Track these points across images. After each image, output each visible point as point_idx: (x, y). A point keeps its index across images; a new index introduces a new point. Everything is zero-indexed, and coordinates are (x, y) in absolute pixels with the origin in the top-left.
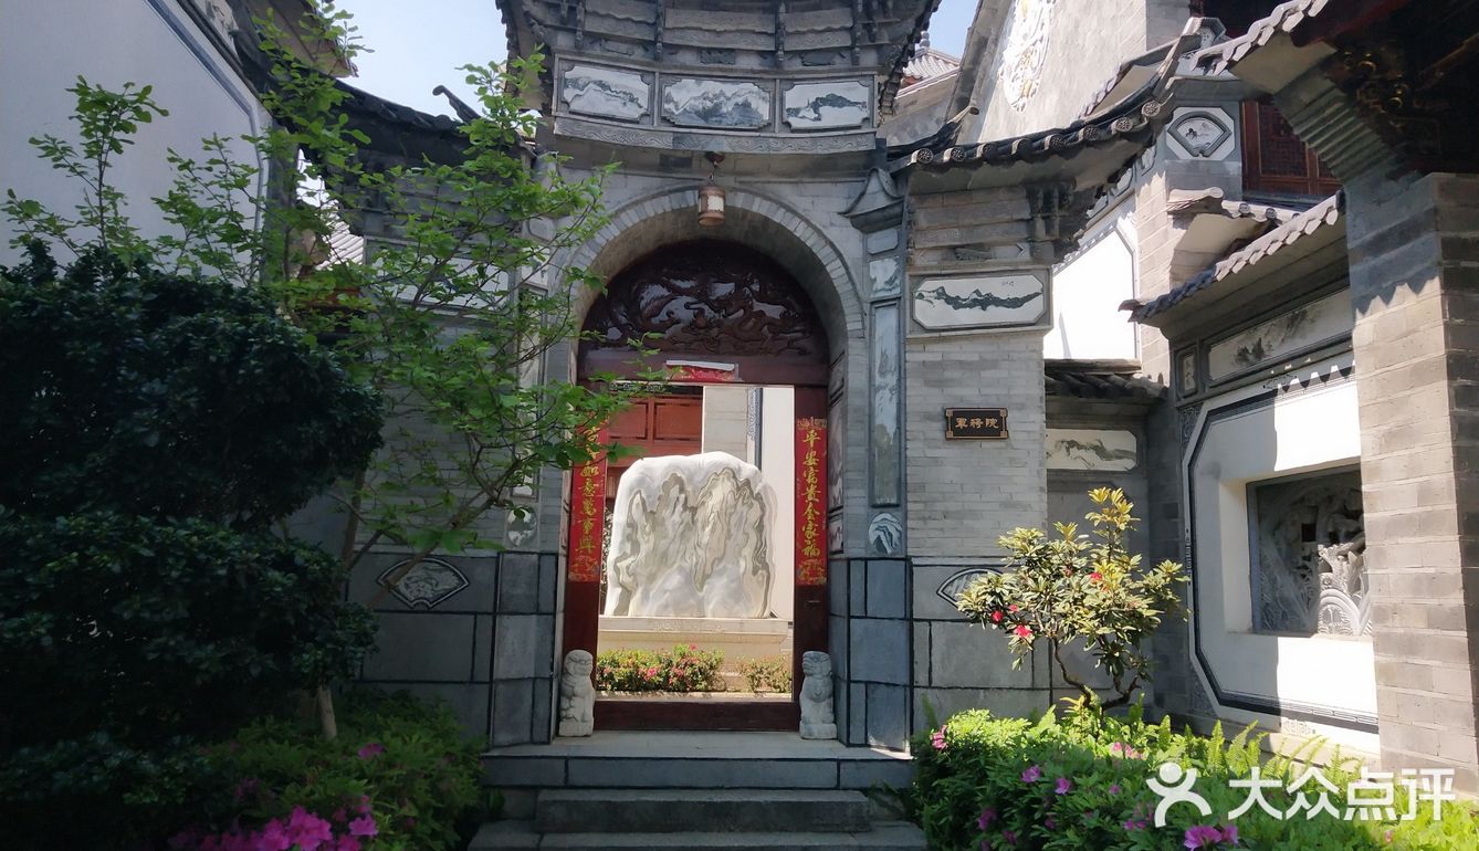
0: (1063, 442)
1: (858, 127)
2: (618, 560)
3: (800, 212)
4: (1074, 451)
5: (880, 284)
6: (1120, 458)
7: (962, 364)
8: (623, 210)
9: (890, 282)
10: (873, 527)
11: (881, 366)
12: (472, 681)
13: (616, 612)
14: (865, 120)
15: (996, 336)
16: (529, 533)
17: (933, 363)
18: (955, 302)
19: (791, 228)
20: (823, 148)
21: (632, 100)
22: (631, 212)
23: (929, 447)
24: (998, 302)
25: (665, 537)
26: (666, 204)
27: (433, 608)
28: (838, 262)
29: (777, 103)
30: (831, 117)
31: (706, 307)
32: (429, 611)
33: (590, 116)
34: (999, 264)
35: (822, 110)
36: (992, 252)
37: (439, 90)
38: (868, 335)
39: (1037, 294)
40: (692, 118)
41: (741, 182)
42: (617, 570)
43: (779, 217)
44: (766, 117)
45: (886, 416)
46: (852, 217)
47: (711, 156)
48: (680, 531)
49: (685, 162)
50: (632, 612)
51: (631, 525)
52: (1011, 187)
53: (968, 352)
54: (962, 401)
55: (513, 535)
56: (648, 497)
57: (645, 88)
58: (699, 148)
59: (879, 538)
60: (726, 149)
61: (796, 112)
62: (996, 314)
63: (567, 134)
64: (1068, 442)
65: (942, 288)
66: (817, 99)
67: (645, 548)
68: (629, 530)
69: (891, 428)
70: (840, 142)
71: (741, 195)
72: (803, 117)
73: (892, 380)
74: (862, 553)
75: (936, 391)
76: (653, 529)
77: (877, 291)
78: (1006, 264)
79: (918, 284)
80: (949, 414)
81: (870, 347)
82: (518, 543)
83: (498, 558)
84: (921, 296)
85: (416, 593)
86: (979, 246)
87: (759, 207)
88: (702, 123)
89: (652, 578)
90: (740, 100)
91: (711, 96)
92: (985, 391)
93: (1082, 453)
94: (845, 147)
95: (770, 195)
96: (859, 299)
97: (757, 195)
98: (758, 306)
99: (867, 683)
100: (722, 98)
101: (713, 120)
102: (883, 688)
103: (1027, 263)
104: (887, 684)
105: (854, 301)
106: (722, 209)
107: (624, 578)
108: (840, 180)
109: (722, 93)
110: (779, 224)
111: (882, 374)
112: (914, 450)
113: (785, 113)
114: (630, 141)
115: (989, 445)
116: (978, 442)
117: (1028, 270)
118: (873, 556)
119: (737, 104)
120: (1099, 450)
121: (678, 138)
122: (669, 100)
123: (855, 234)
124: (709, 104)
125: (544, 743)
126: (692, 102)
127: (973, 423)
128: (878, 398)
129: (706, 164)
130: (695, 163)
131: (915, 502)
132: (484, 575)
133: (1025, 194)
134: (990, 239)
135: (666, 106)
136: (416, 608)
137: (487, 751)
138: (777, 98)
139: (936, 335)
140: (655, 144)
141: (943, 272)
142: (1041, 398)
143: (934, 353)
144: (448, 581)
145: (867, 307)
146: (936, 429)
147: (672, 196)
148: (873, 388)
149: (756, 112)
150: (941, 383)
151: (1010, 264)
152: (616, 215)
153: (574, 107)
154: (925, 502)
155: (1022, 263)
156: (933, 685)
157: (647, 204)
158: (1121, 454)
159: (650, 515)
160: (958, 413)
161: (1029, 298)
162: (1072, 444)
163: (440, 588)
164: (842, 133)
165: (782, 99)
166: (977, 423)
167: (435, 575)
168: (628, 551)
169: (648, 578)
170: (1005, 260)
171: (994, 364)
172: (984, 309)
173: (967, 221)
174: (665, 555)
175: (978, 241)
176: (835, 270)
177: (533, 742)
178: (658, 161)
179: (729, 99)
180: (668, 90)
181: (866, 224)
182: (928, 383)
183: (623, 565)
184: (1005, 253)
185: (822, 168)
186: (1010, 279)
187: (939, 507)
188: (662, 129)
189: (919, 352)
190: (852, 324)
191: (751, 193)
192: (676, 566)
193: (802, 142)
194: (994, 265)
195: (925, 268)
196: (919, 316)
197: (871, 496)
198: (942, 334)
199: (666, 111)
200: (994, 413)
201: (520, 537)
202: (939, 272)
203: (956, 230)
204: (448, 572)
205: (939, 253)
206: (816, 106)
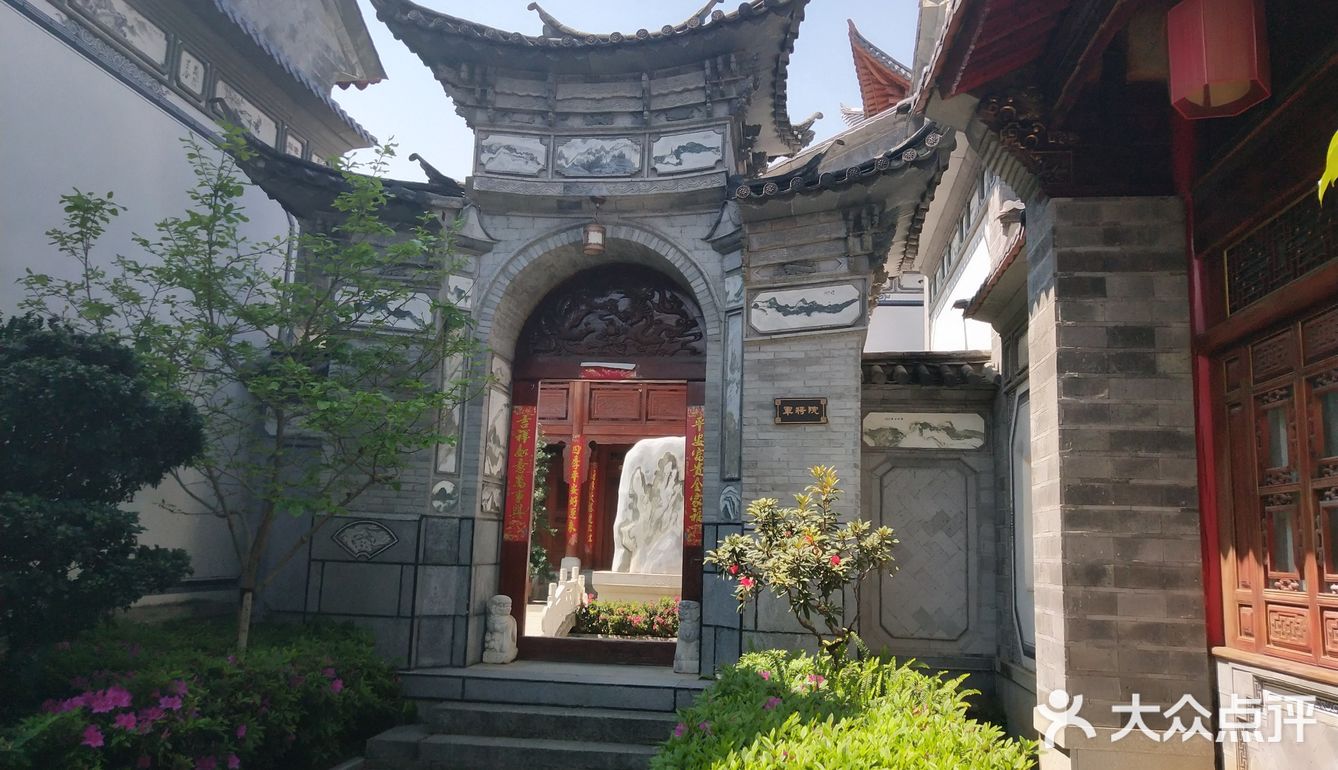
0: (916, 424)
1: (712, 168)
2: (620, 526)
3: (670, 239)
4: (927, 432)
5: (731, 297)
6: (969, 437)
7: (792, 362)
8: (531, 245)
9: (738, 295)
10: (722, 497)
11: (732, 364)
12: (399, 616)
13: (619, 570)
14: (719, 161)
15: (819, 336)
16: (452, 502)
17: (767, 361)
18: (785, 310)
19: (663, 253)
20: (683, 188)
21: (532, 159)
22: (537, 247)
23: (762, 431)
24: (821, 309)
25: (660, 506)
26: (564, 239)
27: (372, 559)
28: (701, 280)
29: (646, 153)
30: (691, 161)
31: (616, 319)
32: (368, 562)
33: (500, 174)
34: (823, 277)
35: (684, 156)
36: (816, 267)
37: (413, 157)
38: (723, 340)
39: (853, 301)
40: (579, 170)
41: (623, 218)
42: (620, 533)
43: (653, 244)
44: (637, 165)
45: (733, 408)
46: (713, 242)
47: (594, 199)
48: (673, 500)
49: (576, 205)
50: (632, 570)
51: (633, 496)
52: (829, 212)
53: (796, 351)
54: (790, 392)
55: (436, 504)
56: (647, 472)
57: (543, 149)
58: (583, 194)
59: (726, 506)
60: (605, 193)
61: (661, 159)
62: (819, 319)
63: (483, 189)
64: (921, 424)
65: (774, 299)
66: (679, 147)
67: (644, 516)
68: (631, 500)
69: (736, 417)
70: (697, 182)
71: (624, 229)
72: (668, 163)
73: (737, 375)
74: (715, 519)
75: (768, 384)
76: (650, 499)
77: (729, 302)
78: (827, 277)
79: (756, 295)
80: (778, 403)
81: (724, 350)
82: (441, 510)
83: (420, 521)
84: (756, 306)
85: (359, 548)
86: (805, 262)
87: (638, 237)
88: (586, 173)
89: (649, 541)
90: (616, 153)
91: (594, 151)
92: (810, 383)
93: (934, 433)
94: (701, 185)
95: (647, 227)
96: (717, 309)
97: (638, 228)
98: (657, 316)
99: (716, 627)
100: (602, 153)
101: (596, 172)
102: (726, 630)
103: (845, 274)
104: (728, 628)
105: (713, 311)
106: (600, 242)
107: (627, 541)
108: (701, 212)
109: (602, 148)
110: (654, 251)
111: (732, 370)
112: (749, 434)
113: (653, 161)
114: (531, 191)
115: (811, 429)
116: (803, 426)
117: (847, 281)
118: (722, 521)
119: (614, 156)
120: (950, 431)
121: (567, 187)
122: (561, 156)
123: (714, 256)
124: (592, 158)
125: (460, 667)
126: (579, 157)
127: (797, 410)
128: (729, 390)
129: (593, 206)
130: (584, 205)
131: (749, 477)
132: (409, 535)
133: (841, 216)
134: (815, 256)
135: (559, 162)
136: (360, 559)
137: (409, 669)
138: (646, 149)
139: (768, 338)
140: (550, 193)
141: (775, 285)
142: (857, 389)
143: (768, 353)
144: (383, 539)
145: (722, 315)
146: (767, 416)
147: (569, 232)
148: (725, 383)
149: (629, 161)
150: (773, 378)
151: (831, 276)
152: (524, 251)
153: (488, 167)
154: (757, 477)
155: (841, 275)
156: (758, 629)
157: (550, 241)
158: (970, 434)
159: (648, 487)
160: (786, 402)
161: (848, 304)
162: (925, 426)
163: (377, 543)
164: (699, 174)
165: (650, 150)
166: (801, 410)
167: (374, 534)
168: (630, 518)
169: (645, 541)
170: (827, 273)
171: (817, 361)
172: (809, 315)
173: (793, 242)
174: (659, 522)
175: (802, 258)
176: (698, 287)
177: (452, 665)
178: (555, 205)
179: (607, 153)
180: (560, 148)
181: (723, 247)
182: (763, 378)
183: (625, 529)
184: (827, 267)
185: (686, 203)
186: (830, 289)
187: (768, 480)
188: (554, 180)
189: (755, 352)
190: (711, 330)
191: (633, 227)
192: (668, 531)
193: (666, 184)
194: (818, 277)
195: (759, 282)
196: (754, 323)
197: (722, 472)
198: (773, 337)
199: (559, 166)
200: (816, 402)
201: (443, 505)
202: (771, 285)
203: (785, 250)
204: (382, 532)
205: (772, 269)
206: (677, 153)
